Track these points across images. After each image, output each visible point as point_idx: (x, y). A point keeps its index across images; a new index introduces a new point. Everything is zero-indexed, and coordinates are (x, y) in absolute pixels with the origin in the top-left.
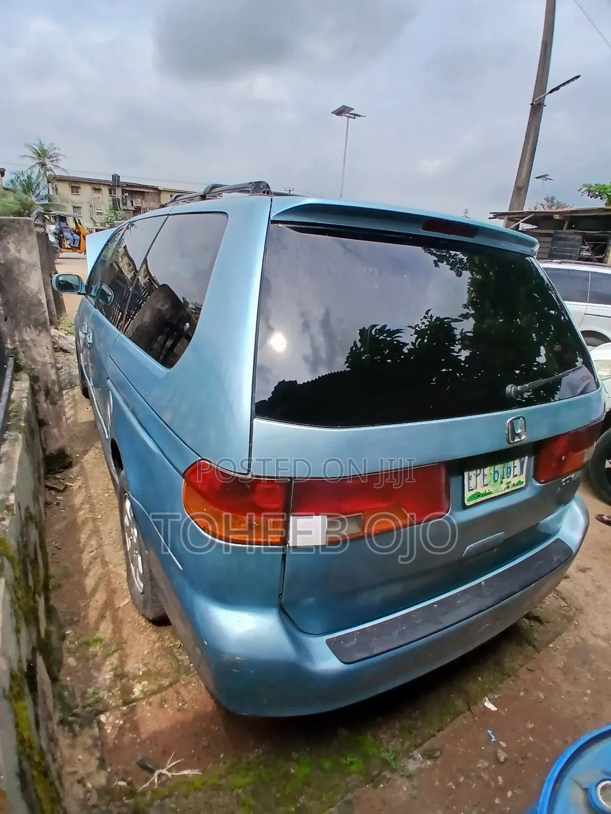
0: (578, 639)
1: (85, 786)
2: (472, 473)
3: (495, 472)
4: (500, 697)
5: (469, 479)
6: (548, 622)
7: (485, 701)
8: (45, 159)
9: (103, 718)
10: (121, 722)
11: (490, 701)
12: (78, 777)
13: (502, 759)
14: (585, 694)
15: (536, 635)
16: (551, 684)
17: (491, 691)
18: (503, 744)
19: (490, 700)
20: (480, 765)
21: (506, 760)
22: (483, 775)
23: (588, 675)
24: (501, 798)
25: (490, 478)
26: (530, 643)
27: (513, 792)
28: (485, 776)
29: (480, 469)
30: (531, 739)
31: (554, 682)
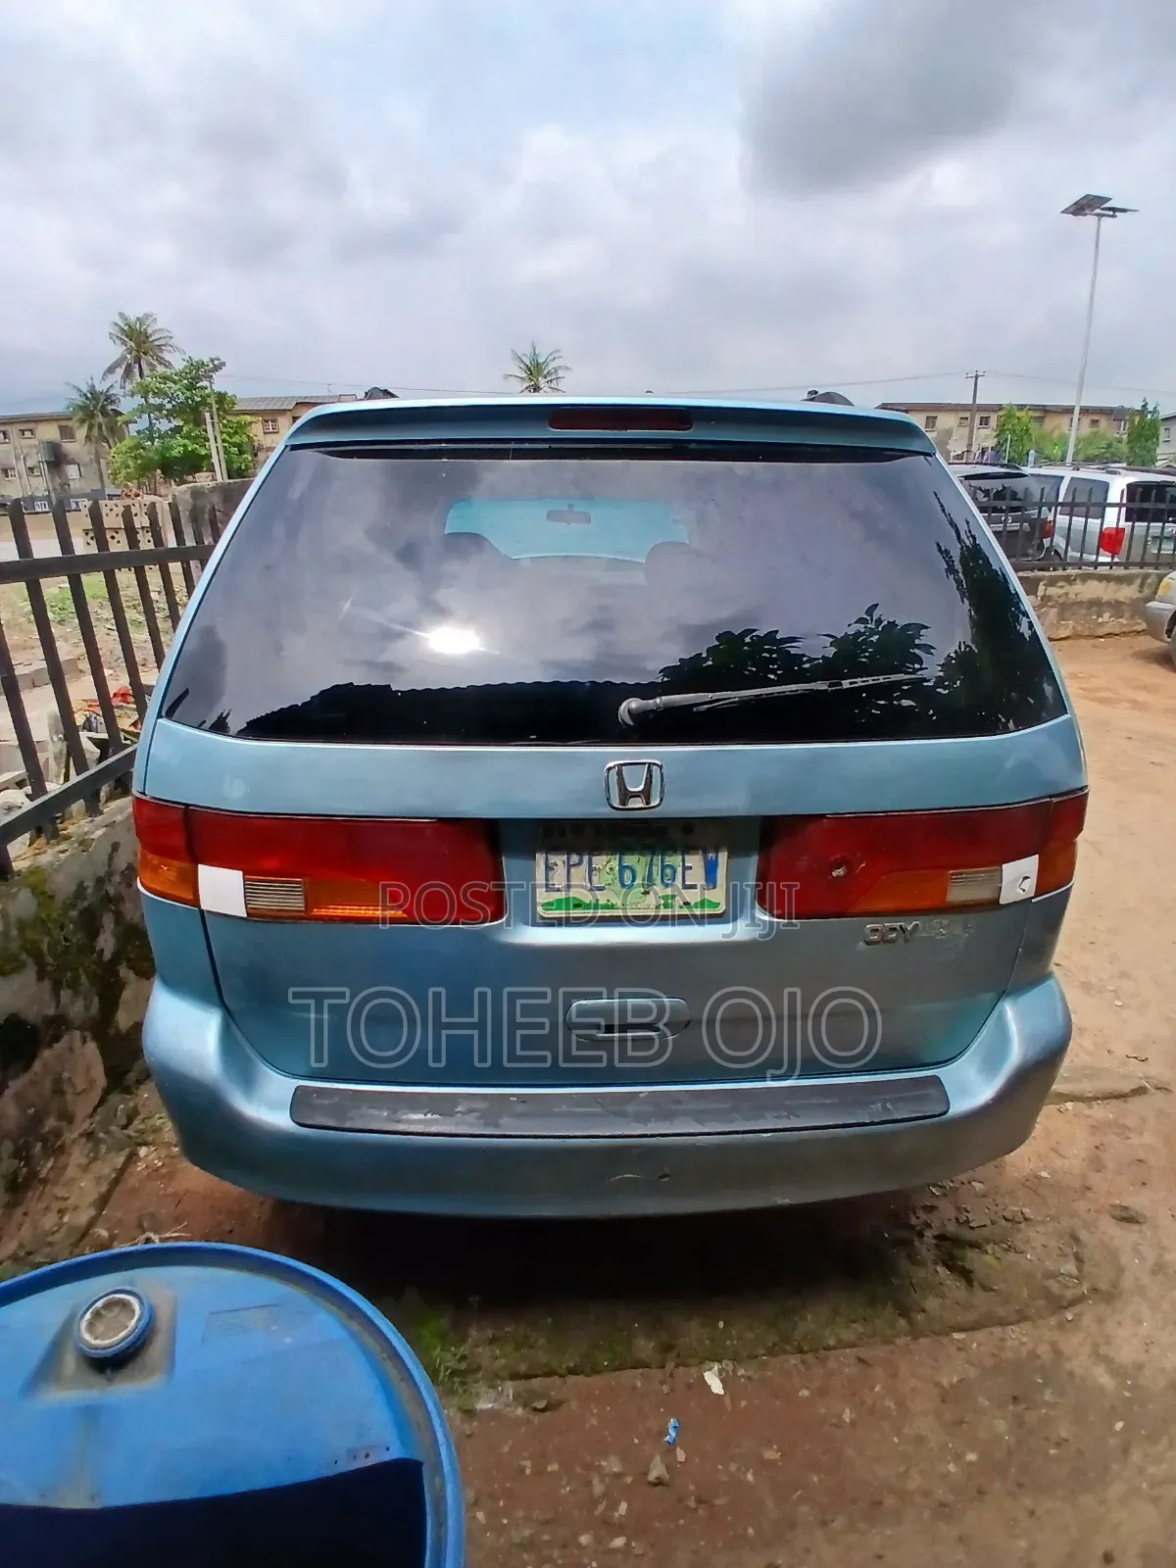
0: (1044, 1350)
1: (61, 1218)
2: (558, 860)
3: (622, 868)
4: (749, 1378)
5: (549, 868)
6: (986, 1288)
7: (710, 1370)
8: (540, 379)
9: (143, 1151)
10: (160, 1164)
11: (720, 1374)
12: (62, 1205)
13: (652, 1476)
14: (958, 1457)
15: (932, 1303)
16: (892, 1405)
17: (736, 1359)
18: (681, 1455)
19: (720, 1371)
20: (604, 1463)
21: (659, 1483)
22: (596, 1481)
23: (1001, 1426)
24: (598, 1540)
25: (610, 877)
26: (904, 1312)
27: (627, 1544)
28: (598, 1488)
29: (580, 854)
30: (750, 1477)
31: (901, 1405)
